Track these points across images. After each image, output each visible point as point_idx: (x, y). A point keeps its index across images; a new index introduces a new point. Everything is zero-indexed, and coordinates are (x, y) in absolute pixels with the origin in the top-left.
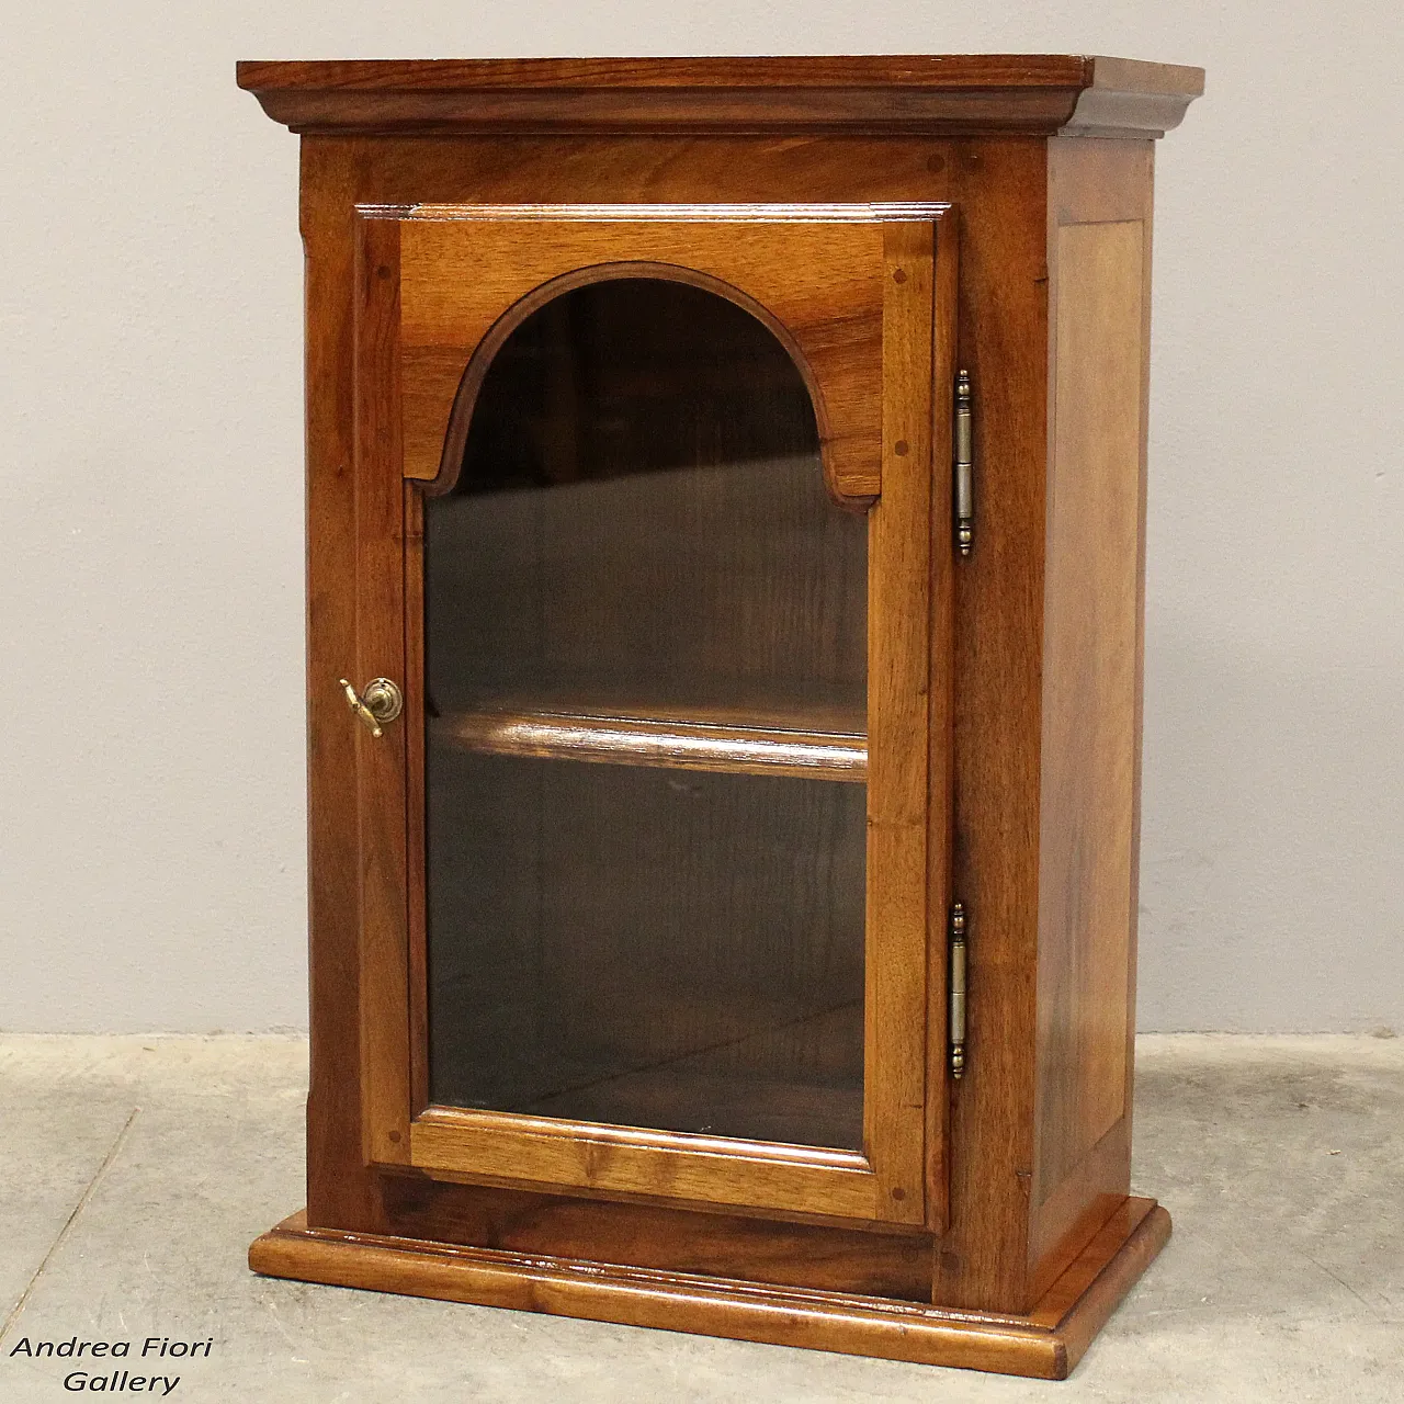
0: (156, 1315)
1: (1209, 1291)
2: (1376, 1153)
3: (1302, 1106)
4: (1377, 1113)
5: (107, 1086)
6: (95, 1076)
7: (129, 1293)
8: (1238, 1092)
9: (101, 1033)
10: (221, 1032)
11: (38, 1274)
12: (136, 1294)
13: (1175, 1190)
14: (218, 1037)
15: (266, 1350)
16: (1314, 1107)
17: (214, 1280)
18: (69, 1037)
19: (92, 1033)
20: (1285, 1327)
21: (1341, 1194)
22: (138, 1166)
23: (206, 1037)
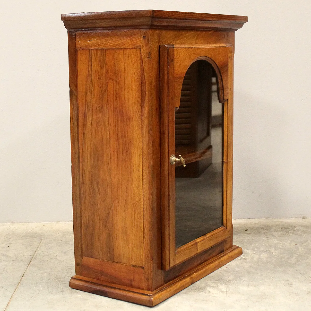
0: (48, 285)
1: (272, 276)
2: (305, 244)
3: (288, 234)
4: (304, 235)
5: (36, 234)
6: (33, 232)
7: (42, 281)
8: (274, 231)
9: (34, 222)
10: (59, 222)
11: (22, 277)
12: (44, 281)
13: (263, 253)
14: (59, 223)
15: (72, 293)
16: (291, 234)
17: (60, 277)
18: (27, 223)
19: (32, 222)
20: (289, 284)
21: (298, 254)
22: (43, 252)
23: (56, 223)
